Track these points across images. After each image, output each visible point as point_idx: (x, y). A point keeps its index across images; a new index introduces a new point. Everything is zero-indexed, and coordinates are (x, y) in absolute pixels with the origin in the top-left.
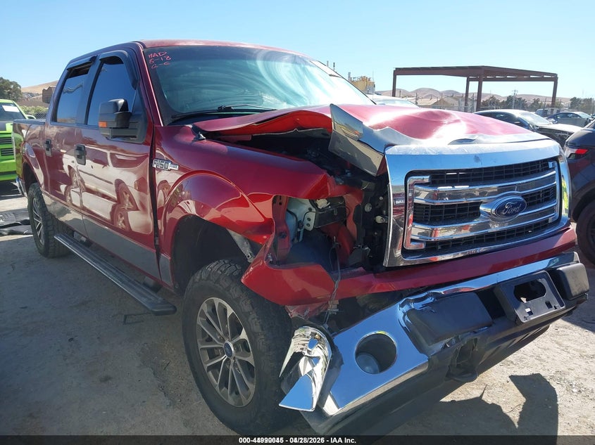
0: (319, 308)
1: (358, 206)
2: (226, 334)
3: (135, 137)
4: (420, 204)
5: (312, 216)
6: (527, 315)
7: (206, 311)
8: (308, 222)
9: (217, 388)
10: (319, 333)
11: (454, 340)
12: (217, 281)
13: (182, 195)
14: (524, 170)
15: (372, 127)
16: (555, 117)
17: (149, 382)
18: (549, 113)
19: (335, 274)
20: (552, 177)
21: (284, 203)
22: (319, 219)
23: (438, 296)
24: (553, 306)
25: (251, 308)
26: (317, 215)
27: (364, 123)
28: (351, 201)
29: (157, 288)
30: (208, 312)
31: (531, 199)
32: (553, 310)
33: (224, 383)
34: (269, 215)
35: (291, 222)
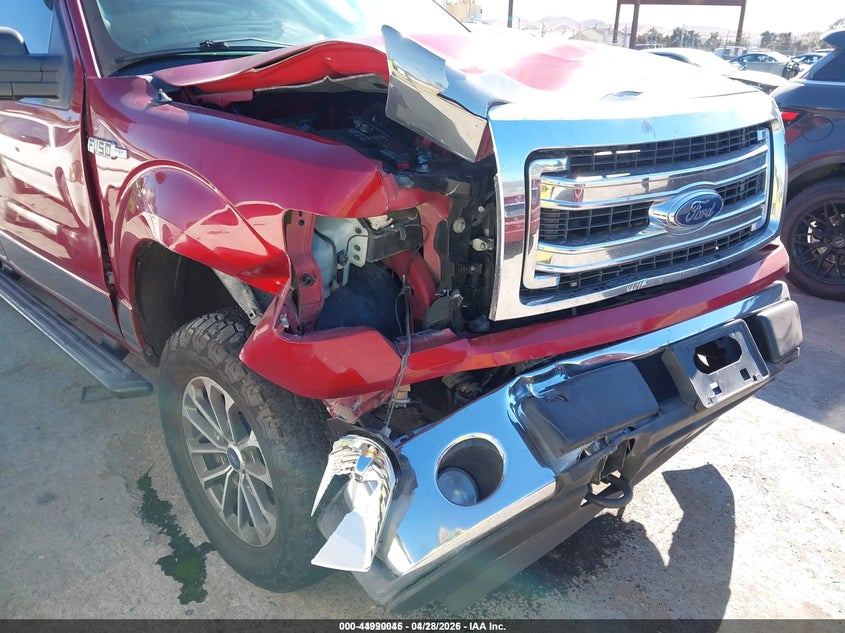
0: (378, 397)
1: (441, 224)
2: (228, 434)
3: (55, 97)
4: (550, 210)
5: (363, 242)
6: (713, 395)
7: (194, 398)
8: (356, 252)
9: (222, 515)
10: (374, 446)
11: (597, 445)
12: (205, 352)
13: (142, 194)
14: (708, 147)
15: (465, 71)
16: (740, 60)
17: (118, 501)
18: (732, 54)
19: (402, 343)
20: (761, 158)
21: (307, 222)
22: (375, 248)
23: (571, 371)
24: (751, 375)
25: (261, 399)
26: (372, 241)
27: (447, 63)
28: (431, 215)
29: (121, 353)
30: (198, 399)
31: (730, 193)
32: (750, 383)
33: (231, 507)
34: (278, 242)
35: (325, 255)
